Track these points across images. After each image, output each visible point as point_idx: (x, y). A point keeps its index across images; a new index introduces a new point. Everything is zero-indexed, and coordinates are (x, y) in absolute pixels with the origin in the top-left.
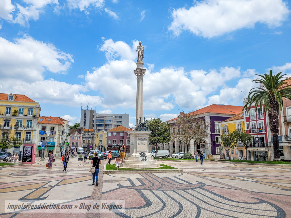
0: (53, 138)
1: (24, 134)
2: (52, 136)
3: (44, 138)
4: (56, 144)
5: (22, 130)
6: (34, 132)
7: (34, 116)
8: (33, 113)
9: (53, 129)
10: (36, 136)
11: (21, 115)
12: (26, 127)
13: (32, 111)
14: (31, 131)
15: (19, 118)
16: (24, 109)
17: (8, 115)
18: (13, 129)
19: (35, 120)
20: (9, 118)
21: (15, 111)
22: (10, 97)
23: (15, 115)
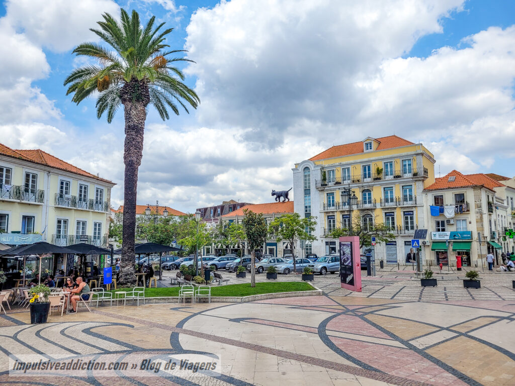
1: (400, 216)
2: (461, 217)
3: (443, 222)
4: (475, 236)
5: (395, 208)
6: (418, 210)
7: (415, 175)
8: (412, 168)
9: (460, 200)
10: (425, 218)
11: (390, 177)
12: (401, 200)
13: (409, 165)
14: (412, 207)
15: (387, 184)
16: (394, 164)
17: (368, 180)
18: (378, 206)
19: (417, 183)
20: (369, 186)
21: (378, 169)
22: (367, 144)
23: (380, 179)
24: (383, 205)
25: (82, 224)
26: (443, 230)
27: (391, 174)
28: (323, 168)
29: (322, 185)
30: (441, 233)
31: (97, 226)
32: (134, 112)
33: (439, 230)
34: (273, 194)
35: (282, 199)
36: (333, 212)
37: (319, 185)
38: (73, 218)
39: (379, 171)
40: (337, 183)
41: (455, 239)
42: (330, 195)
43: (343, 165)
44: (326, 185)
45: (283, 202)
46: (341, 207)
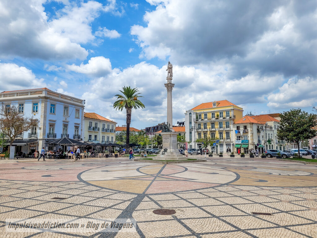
0: (246, 136)
1: (225, 134)
2: (245, 135)
3: (239, 137)
4: (250, 142)
5: (223, 131)
6: (231, 132)
7: (230, 118)
8: (230, 115)
9: (245, 127)
10: (234, 135)
11: (222, 118)
12: (225, 127)
13: (229, 113)
14: (229, 130)
15: (220, 121)
16: (223, 113)
17: (214, 119)
18: (217, 130)
19: (231, 121)
20: (214, 121)
21: (217, 115)
22: (214, 104)
23: (218, 119)
24: (219, 129)
25: (108, 138)
26: (240, 140)
27: (222, 117)
28: (197, 113)
29: (196, 120)
30: (239, 141)
31: (112, 138)
32: (129, 111)
33: (238, 140)
34: (178, 123)
35: (181, 125)
36: (200, 132)
37: (195, 121)
38: (106, 135)
39: (218, 116)
40: (202, 120)
41: (243, 143)
42: (199, 124)
43: (205, 112)
44: (198, 120)
45: (182, 127)
46: (203, 130)
